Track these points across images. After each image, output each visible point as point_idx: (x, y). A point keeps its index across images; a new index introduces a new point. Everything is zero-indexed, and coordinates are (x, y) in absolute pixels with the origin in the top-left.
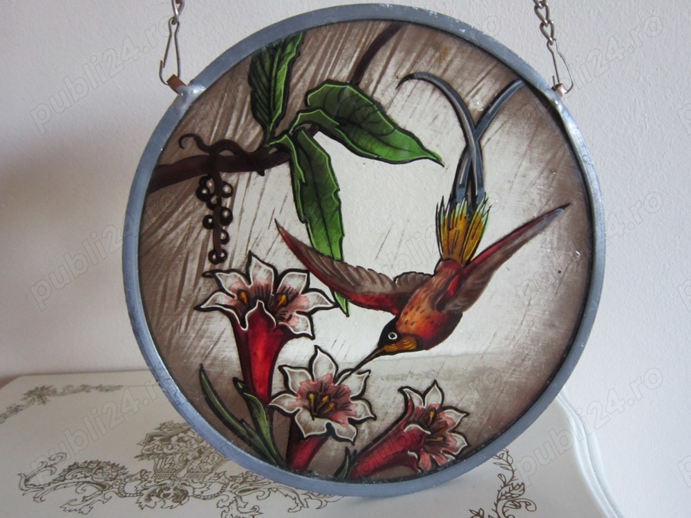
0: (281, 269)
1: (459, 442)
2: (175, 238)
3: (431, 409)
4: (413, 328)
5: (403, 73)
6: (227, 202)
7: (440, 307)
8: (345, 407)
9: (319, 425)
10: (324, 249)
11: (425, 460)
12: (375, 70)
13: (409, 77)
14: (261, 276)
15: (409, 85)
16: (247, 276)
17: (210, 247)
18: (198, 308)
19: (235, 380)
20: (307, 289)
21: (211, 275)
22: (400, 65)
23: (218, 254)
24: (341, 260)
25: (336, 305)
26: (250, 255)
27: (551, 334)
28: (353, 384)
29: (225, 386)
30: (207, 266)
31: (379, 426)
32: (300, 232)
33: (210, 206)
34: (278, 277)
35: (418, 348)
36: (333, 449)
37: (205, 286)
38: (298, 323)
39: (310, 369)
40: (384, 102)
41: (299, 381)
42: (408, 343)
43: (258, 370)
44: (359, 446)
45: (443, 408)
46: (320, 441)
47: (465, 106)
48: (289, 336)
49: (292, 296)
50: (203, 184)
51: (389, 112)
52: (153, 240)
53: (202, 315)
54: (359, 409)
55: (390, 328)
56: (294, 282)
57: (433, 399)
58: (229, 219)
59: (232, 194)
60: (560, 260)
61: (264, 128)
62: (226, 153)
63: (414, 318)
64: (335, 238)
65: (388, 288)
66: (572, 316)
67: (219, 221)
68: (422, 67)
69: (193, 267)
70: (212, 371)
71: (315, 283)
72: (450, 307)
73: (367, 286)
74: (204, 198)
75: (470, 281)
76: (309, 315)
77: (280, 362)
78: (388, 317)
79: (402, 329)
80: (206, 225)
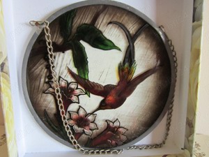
0: (69, 82)
1: (124, 138)
2: (37, 71)
3: (115, 127)
4: (110, 102)
5: (109, 21)
8: (88, 125)
9: (79, 129)
10: (82, 76)
11: (113, 143)
13: (110, 23)
14: (63, 84)
17: (48, 74)
18: (44, 92)
19: (55, 114)
20: (77, 88)
21: (48, 83)
22: (108, 19)
23: (50, 77)
24: (88, 80)
25: (86, 93)
26: (60, 77)
28: (90, 118)
29: (52, 116)
30: (47, 80)
31: (99, 131)
34: (68, 84)
35: (112, 108)
36: (84, 137)
37: (46, 86)
38: (74, 98)
39: (78, 113)
40: (102, 31)
41: (74, 116)
45: (119, 127)
46: (80, 134)
47: (129, 32)
48: (71, 102)
49: (73, 90)
50: (46, 55)
51: (104, 34)
52: (31, 72)
53: (45, 95)
54: (92, 125)
56: (73, 86)
57: (116, 124)
59: (54, 58)
61: (64, 39)
63: (110, 99)
64: (86, 73)
68: (115, 19)
69: (42, 80)
70: (48, 111)
71: (79, 87)
72: (122, 96)
73: (96, 88)
75: (129, 88)
76: (78, 96)
77: (68, 110)
78: (101, 98)
79: (106, 102)
80: (46, 68)
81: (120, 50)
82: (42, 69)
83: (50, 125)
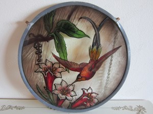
0: (53, 63)
1: (96, 101)
2: (30, 56)
3: (89, 93)
4: (84, 75)
5: (80, 17)
6: (40, 48)
7: (90, 71)
8: (69, 93)
9: (64, 97)
10: (63, 58)
11: (88, 105)
12: (73, 17)
13: (81, 18)
14: (49, 64)
15: (81, 20)
16: (46, 65)
17: (37, 59)
18: (35, 72)
19: (44, 87)
20: (59, 67)
21: (38, 64)
22: (79, 15)
23: (39, 60)
24: (67, 60)
25: (66, 70)
26: (46, 60)
27: (118, 76)
28: (71, 88)
29: (42, 89)
30: (37, 63)
31: (77, 97)
32: (57, 54)
33: (37, 49)
34: (53, 65)
35: (86, 80)
36: (67, 102)
37: (37, 67)
38: (58, 75)
39: (61, 85)
40: (75, 24)
41: (58, 87)
42: (83, 79)
43: (49, 85)
44: (73, 101)
45: (92, 93)
46: (64, 100)
48: (56, 77)
49: (56, 69)
50: (35, 45)
51: (77, 26)
52: (25, 57)
53: (36, 73)
54: (72, 93)
55: (79, 75)
56: (56, 66)
57: (90, 91)
58: (41, 52)
59: (41, 47)
60: (119, 59)
61: (48, 32)
62: (40, 37)
63: (85, 73)
64: (65, 55)
65: (78, 67)
66: (123, 72)
67: (39, 53)
68: (84, 15)
69: (34, 63)
70: (39, 85)
71: (61, 66)
72: (93, 70)
73: (73, 66)
74: (35, 48)
75: (97, 65)
76: (60, 73)
77: (54, 83)
78: (78, 73)
79: (82, 76)
80: (36, 54)
81: (89, 37)
82: (33, 55)
83: (41, 95)
